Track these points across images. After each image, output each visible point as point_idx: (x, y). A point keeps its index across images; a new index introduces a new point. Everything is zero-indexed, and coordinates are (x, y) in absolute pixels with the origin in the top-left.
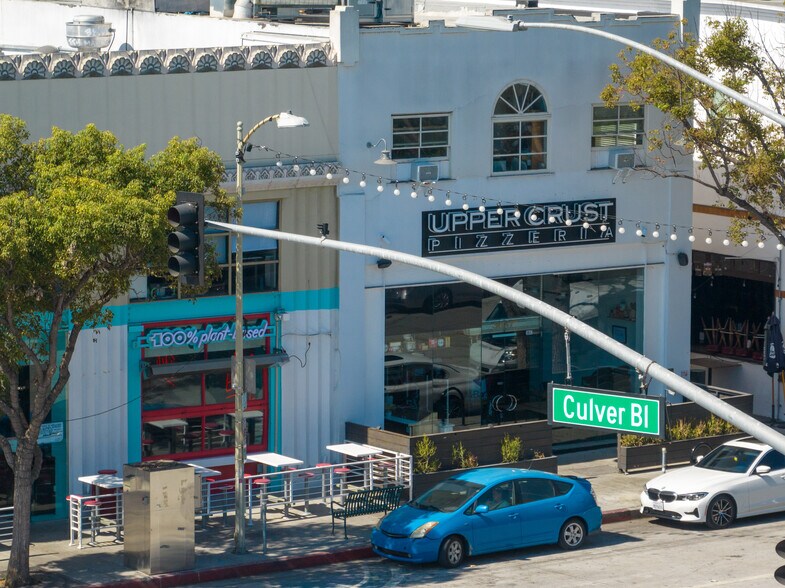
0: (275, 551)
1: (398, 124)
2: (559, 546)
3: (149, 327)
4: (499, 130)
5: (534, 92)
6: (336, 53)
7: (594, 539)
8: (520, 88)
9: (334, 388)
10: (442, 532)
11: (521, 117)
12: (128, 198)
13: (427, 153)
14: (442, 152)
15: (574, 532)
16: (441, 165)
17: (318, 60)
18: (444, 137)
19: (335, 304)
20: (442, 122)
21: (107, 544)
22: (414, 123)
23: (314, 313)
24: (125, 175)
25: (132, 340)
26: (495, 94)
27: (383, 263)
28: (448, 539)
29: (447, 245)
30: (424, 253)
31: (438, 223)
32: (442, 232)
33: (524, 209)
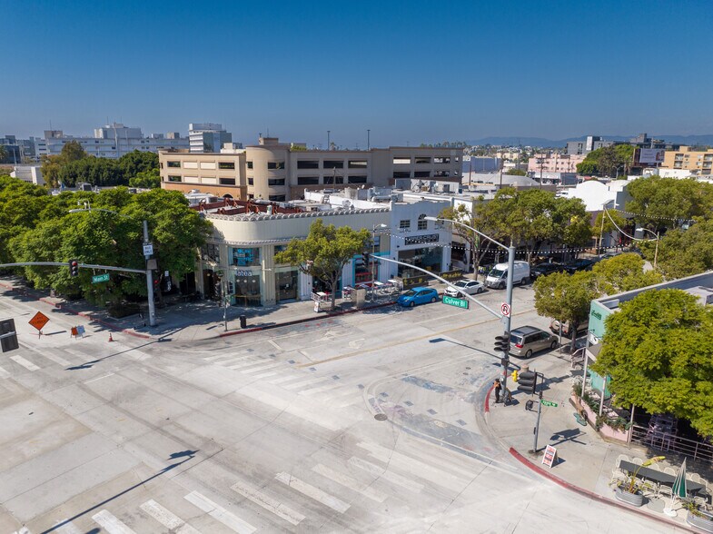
0: (380, 302)
1: (401, 222)
3: (356, 259)
4: (419, 222)
5: (425, 215)
6: (390, 209)
7: (438, 300)
8: (423, 215)
9: (389, 270)
10: (410, 300)
11: (423, 220)
12: (353, 242)
13: (406, 227)
14: (409, 227)
17: (387, 211)
18: (409, 224)
19: (389, 254)
20: (409, 221)
21: (349, 300)
22: (404, 221)
24: (353, 237)
25: (354, 262)
26: (419, 216)
27: (398, 247)
28: (411, 302)
29: (409, 243)
30: (405, 245)
31: (408, 239)
32: (408, 241)
33: (423, 236)
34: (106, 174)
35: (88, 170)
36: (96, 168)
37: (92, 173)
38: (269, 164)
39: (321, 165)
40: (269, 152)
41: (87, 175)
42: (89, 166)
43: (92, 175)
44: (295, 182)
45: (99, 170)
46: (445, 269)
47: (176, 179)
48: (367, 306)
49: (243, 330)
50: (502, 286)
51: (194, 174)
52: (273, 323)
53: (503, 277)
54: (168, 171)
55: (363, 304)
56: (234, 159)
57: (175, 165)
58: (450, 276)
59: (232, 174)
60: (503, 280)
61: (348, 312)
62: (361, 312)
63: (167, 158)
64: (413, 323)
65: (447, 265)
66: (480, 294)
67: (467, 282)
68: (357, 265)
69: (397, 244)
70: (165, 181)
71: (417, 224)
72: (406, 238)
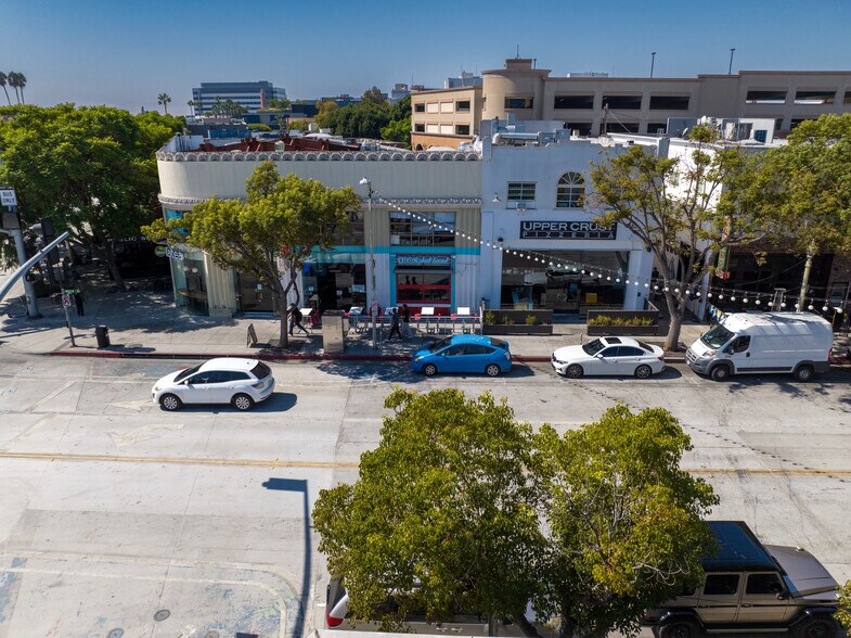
1: (511, 185)
2: (485, 374)
3: (398, 255)
4: (560, 190)
5: (579, 176)
8: (572, 174)
9: (478, 284)
10: (426, 360)
11: (571, 186)
13: (524, 198)
14: (533, 198)
15: (493, 370)
16: (529, 203)
17: (473, 158)
18: (533, 192)
19: (479, 253)
20: (534, 185)
22: (519, 185)
23: (469, 256)
25: (391, 259)
26: (559, 175)
27: (501, 240)
28: (426, 364)
29: (531, 235)
30: (521, 237)
31: (528, 226)
32: (529, 230)
33: (569, 223)
34: (365, 123)
35: (347, 119)
36: (357, 116)
37: (352, 121)
38: (506, 100)
40: (508, 81)
41: (346, 124)
42: (350, 114)
43: (350, 125)
45: (360, 119)
46: (632, 303)
47: (420, 128)
48: (352, 353)
49: (95, 350)
50: (721, 374)
51: (435, 121)
52: (154, 349)
53: (726, 351)
54: (416, 118)
55: (342, 348)
56: (469, 95)
57: (421, 108)
58: (619, 321)
59: (467, 118)
60: (724, 356)
61: (300, 357)
62: (325, 362)
63: (416, 100)
64: (345, 417)
65: (639, 295)
66: (638, 381)
67: (607, 345)
68: (399, 267)
69: (498, 234)
70: (413, 131)
71: (554, 195)
72: (522, 223)
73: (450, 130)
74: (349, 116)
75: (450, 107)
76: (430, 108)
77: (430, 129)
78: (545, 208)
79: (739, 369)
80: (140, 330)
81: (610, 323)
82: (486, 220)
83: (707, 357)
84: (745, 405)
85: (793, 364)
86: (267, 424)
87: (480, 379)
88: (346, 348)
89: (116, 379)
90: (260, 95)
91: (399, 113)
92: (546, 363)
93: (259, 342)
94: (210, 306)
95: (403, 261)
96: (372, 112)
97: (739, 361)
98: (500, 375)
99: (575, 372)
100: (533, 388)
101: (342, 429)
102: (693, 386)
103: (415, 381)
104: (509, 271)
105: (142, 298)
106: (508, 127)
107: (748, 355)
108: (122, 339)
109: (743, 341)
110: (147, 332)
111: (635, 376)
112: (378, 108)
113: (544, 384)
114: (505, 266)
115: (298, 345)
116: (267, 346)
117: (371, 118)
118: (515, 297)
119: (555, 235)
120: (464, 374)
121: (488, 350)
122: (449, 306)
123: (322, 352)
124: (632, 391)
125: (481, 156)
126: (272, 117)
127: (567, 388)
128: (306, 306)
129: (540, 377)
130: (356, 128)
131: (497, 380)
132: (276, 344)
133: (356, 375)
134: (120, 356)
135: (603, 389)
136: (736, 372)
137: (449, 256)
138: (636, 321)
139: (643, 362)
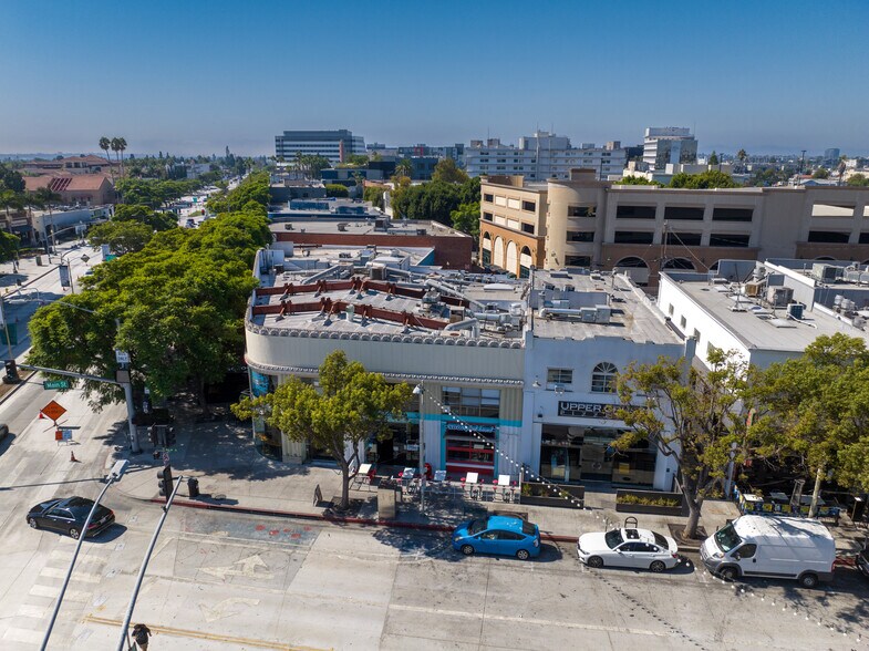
1: (550, 370)
2: (516, 557)
3: (448, 423)
4: (595, 377)
5: (612, 366)
8: (606, 363)
10: (465, 541)
11: (605, 373)
13: (562, 382)
14: (570, 382)
15: (523, 554)
16: (567, 386)
17: (517, 347)
18: (571, 378)
19: (520, 426)
20: (571, 372)
22: (557, 371)
23: (511, 428)
25: (442, 426)
26: (595, 365)
27: (540, 416)
28: (465, 544)
29: (568, 413)
30: (559, 414)
31: (565, 406)
32: (565, 408)
33: (603, 406)
34: (437, 204)
35: (420, 198)
36: (429, 195)
37: (424, 201)
38: (570, 208)
39: (660, 213)
40: (572, 191)
41: (418, 203)
42: (423, 193)
43: (423, 204)
44: (610, 237)
45: (432, 198)
46: (661, 478)
47: (489, 216)
48: (404, 520)
49: (187, 500)
50: (729, 575)
51: (502, 213)
52: (236, 502)
53: (734, 555)
54: (485, 207)
55: (394, 512)
56: (535, 198)
57: (489, 198)
58: (645, 501)
59: (532, 218)
60: (732, 560)
61: (359, 521)
62: (380, 528)
63: (486, 189)
64: (390, 603)
65: (668, 470)
66: (653, 575)
67: (626, 540)
68: (449, 432)
69: (538, 410)
70: (482, 218)
71: (590, 380)
72: (560, 403)
73: (516, 226)
74: (421, 195)
75: (517, 205)
76: (499, 201)
77: (498, 220)
78: (581, 391)
79: (746, 572)
80: (226, 476)
81: (637, 502)
82: (528, 399)
83: (716, 559)
84: (745, 615)
85: (798, 572)
86: (325, 605)
87: (511, 562)
88: (398, 513)
89: (205, 538)
90: (339, 143)
91: (470, 194)
92: (573, 545)
93: (324, 499)
94: (284, 453)
95: (451, 427)
96: (444, 192)
97: (746, 565)
98: (530, 558)
99: (596, 562)
100: (556, 578)
101: (387, 617)
102: (701, 585)
103: (454, 559)
104: (548, 442)
105: (227, 432)
106: (554, 302)
107: (754, 561)
108: (208, 487)
109: (750, 548)
110: (232, 478)
111: (651, 570)
112: (450, 187)
113: (566, 573)
114: (545, 436)
115: (357, 505)
116: (330, 505)
117: (442, 198)
118: (554, 460)
119: (590, 415)
120: (498, 556)
121: (520, 537)
122: (492, 468)
123: (376, 517)
124: (644, 588)
125: (523, 345)
126: (350, 174)
127: (586, 580)
128: (367, 462)
129: (566, 563)
130: (428, 207)
131: (527, 564)
132: (337, 503)
133: (405, 547)
134: (208, 508)
135: (618, 584)
136: (743, 574)
137: (494, 426)
138: (661, 502)
139: (657, 558)
